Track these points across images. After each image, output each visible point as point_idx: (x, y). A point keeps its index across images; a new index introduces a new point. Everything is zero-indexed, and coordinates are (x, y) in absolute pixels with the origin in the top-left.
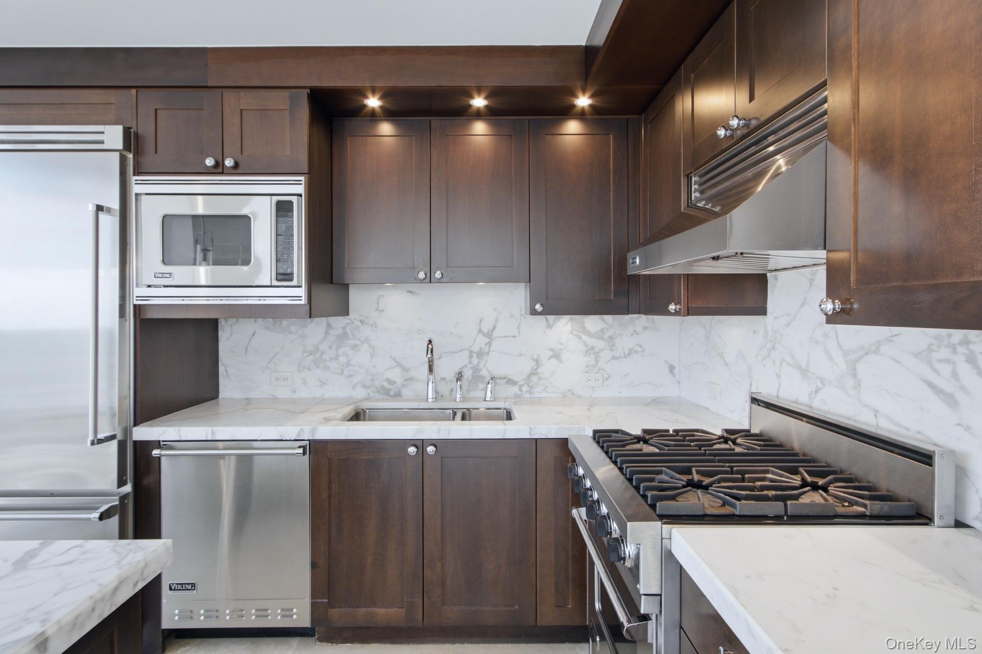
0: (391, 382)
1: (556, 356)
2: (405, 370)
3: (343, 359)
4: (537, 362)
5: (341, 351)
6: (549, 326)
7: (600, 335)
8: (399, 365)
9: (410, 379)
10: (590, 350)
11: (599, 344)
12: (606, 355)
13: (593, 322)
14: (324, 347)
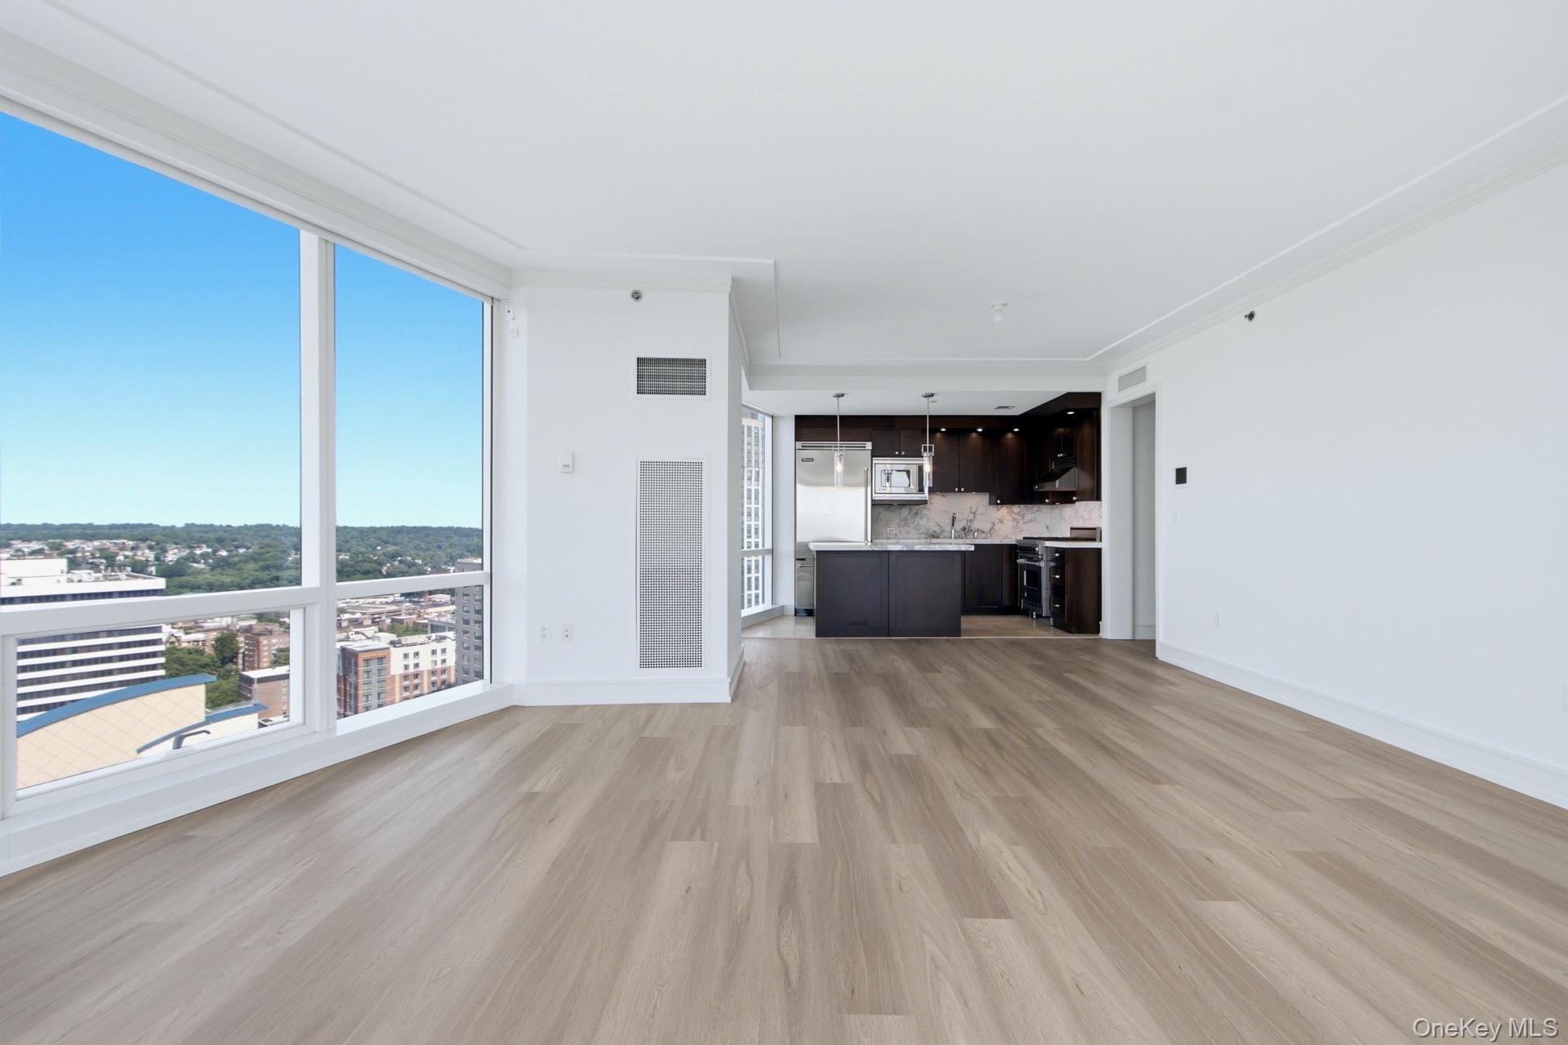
0: (935, 532)
1: (1001, 522)
2: (941, 527)
3: (916, 523)
4: (994, 524)
5: (916, 519)
6: (998, 510)
7: (1018, 514)
8: (938, 525)
9: (943, 531)
10: (1014, 520)
11: (1019, 517)
12: (1021, 521)
13: (1016, 508)
14: (909, 518)
